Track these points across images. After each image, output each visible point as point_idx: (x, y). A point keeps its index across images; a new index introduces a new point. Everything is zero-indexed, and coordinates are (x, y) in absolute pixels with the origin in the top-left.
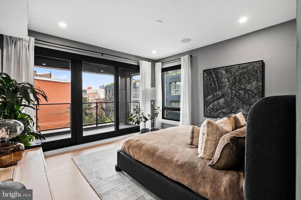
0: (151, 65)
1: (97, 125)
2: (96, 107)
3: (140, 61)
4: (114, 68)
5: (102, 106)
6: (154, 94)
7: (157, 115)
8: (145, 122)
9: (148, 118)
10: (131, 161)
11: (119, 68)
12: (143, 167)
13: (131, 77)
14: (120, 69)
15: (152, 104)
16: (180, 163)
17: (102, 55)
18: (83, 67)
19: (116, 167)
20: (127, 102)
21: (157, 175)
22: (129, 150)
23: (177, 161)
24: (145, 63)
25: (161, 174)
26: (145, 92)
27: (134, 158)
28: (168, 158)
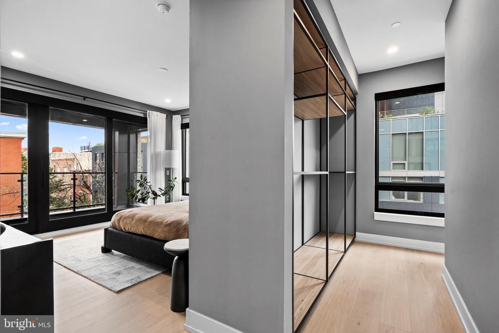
0: (166, 118)
1: (74, 210)
2: (72, 179)
3: (148, 111)
4: (105, 119)
5: (84, 182)
6: (169, 159)
7: (173, 189)
8: (154, 199)
9: (159, 193)
10: (120, 234)
11: (114, 119)
12: (134, 236)
13: (137, 133)
14: (115, 121)
15: (168, 174)
16: (169, 222)
17: (84, 99)
18: (50, 115)
19: (102, 248)
20: (131, 172)
21: (149, 240)
22: (119, 223)
23: (167, 222)
24: (156, 115)
25: (152, 238)
26: (156, 156)
27: (125, 230)
28: (160, 220)
